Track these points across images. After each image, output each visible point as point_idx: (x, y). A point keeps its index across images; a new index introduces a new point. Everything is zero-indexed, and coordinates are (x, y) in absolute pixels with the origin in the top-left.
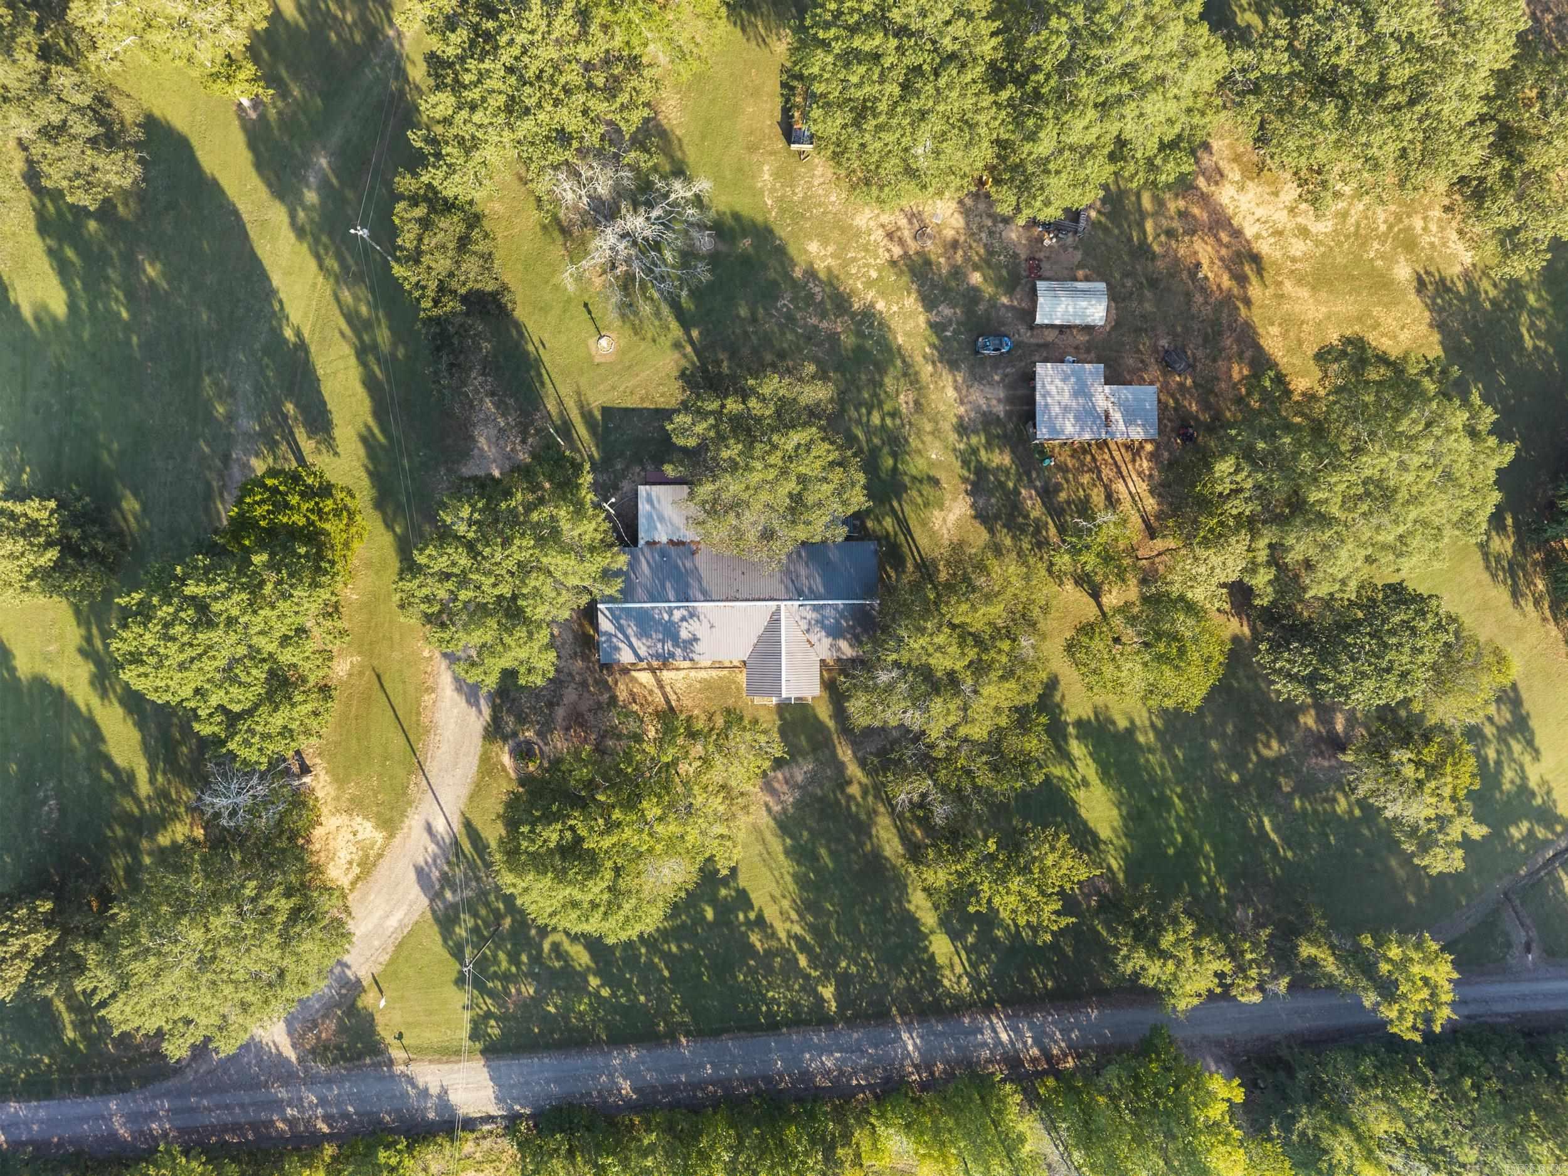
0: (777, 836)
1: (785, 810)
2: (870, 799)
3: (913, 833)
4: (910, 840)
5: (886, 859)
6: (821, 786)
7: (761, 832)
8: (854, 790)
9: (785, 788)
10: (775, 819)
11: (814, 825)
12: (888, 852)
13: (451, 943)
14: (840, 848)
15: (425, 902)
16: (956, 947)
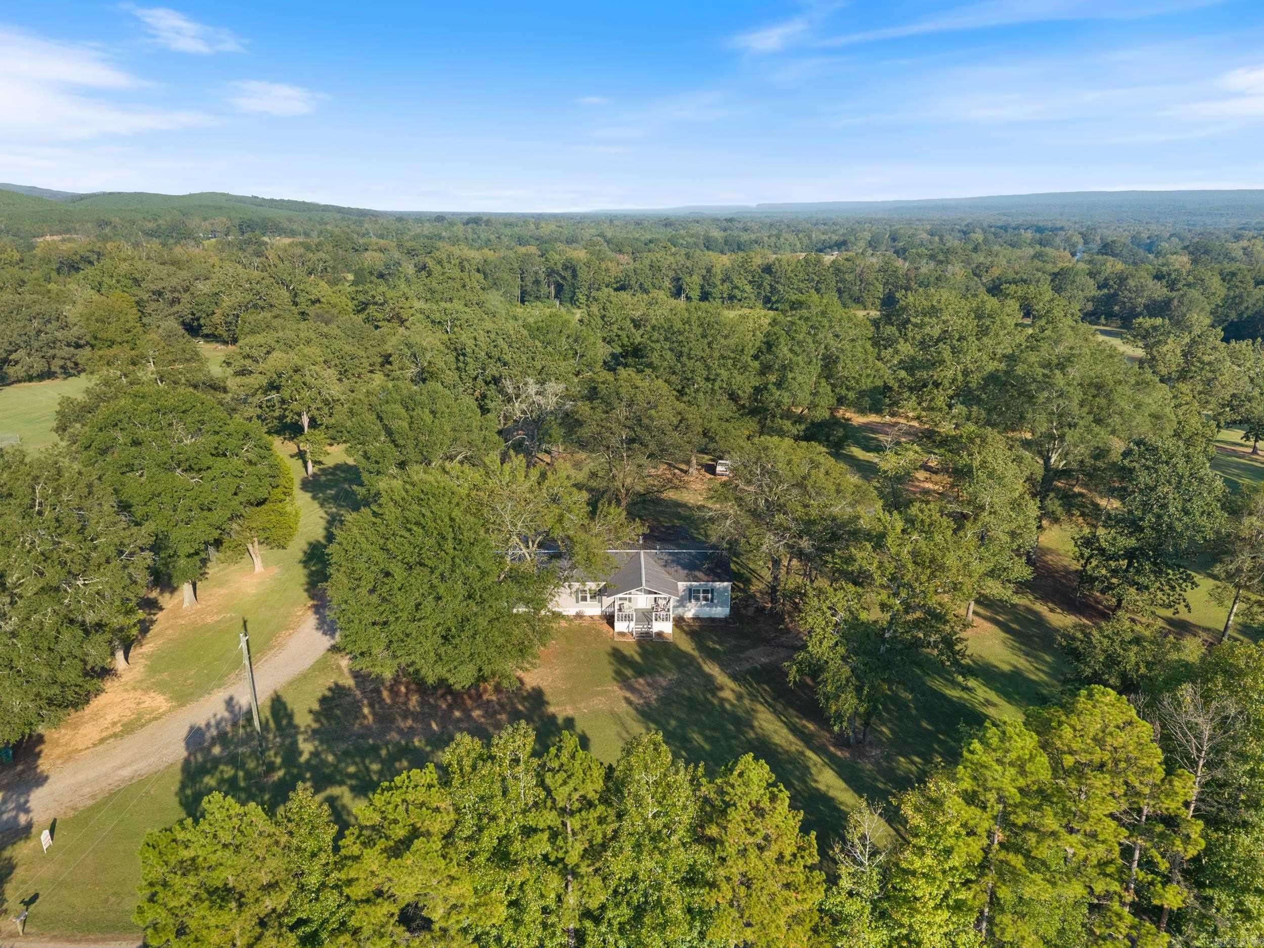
0: (639, 721)
1: (648, 704)
2: (747, 702)
3: (804, 726)
4: (802, 733)
5: (776, 745)
6: (689, 689)
7: (620, 719)
8: (727, 694)
9: (648, 688)
10: (636, 709)
11: (683, 716)
12: (776, 739)
13: (189, 792)
14: (717, 734)
15: (184, 754)
16: (897, 831)
